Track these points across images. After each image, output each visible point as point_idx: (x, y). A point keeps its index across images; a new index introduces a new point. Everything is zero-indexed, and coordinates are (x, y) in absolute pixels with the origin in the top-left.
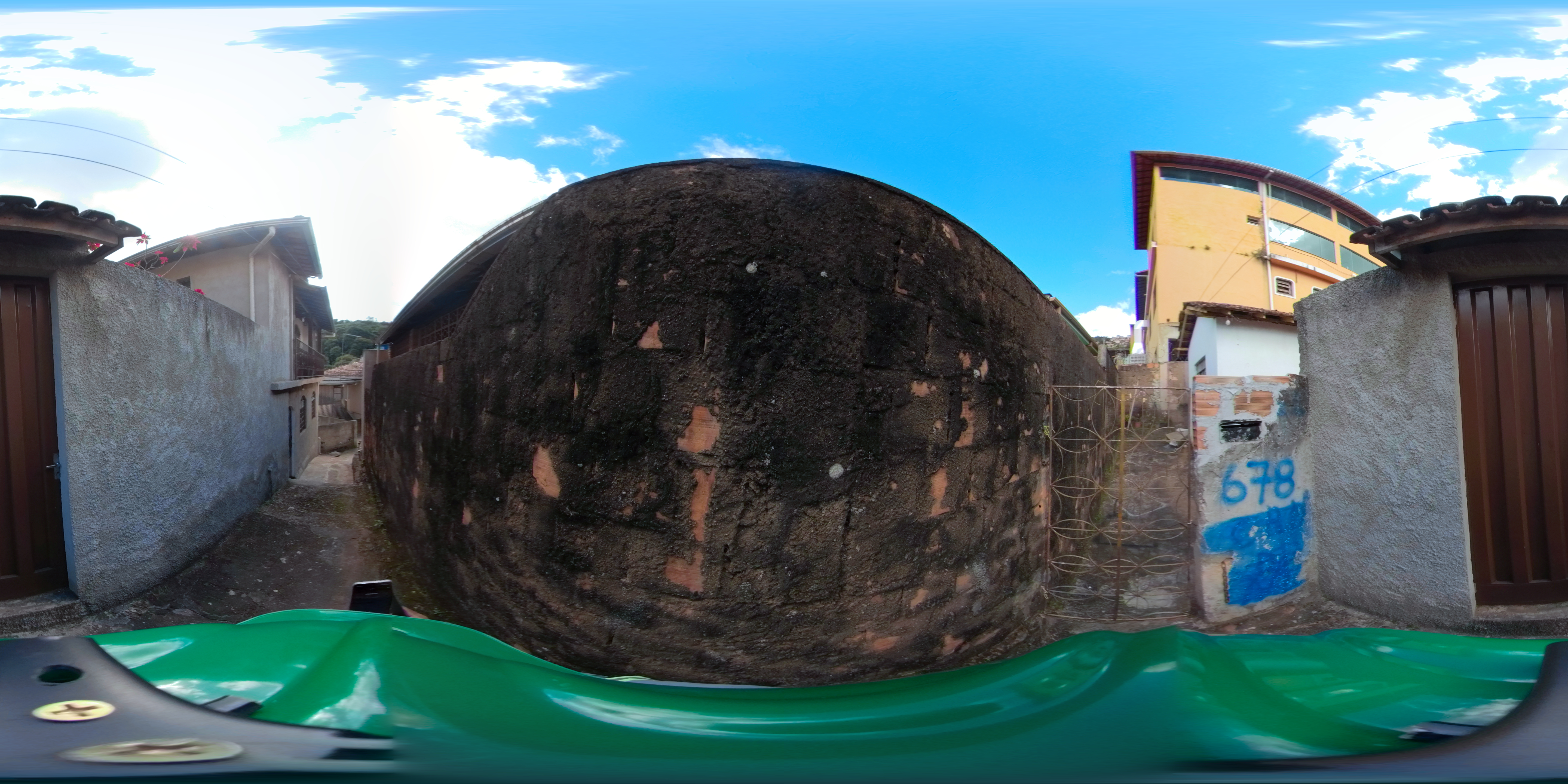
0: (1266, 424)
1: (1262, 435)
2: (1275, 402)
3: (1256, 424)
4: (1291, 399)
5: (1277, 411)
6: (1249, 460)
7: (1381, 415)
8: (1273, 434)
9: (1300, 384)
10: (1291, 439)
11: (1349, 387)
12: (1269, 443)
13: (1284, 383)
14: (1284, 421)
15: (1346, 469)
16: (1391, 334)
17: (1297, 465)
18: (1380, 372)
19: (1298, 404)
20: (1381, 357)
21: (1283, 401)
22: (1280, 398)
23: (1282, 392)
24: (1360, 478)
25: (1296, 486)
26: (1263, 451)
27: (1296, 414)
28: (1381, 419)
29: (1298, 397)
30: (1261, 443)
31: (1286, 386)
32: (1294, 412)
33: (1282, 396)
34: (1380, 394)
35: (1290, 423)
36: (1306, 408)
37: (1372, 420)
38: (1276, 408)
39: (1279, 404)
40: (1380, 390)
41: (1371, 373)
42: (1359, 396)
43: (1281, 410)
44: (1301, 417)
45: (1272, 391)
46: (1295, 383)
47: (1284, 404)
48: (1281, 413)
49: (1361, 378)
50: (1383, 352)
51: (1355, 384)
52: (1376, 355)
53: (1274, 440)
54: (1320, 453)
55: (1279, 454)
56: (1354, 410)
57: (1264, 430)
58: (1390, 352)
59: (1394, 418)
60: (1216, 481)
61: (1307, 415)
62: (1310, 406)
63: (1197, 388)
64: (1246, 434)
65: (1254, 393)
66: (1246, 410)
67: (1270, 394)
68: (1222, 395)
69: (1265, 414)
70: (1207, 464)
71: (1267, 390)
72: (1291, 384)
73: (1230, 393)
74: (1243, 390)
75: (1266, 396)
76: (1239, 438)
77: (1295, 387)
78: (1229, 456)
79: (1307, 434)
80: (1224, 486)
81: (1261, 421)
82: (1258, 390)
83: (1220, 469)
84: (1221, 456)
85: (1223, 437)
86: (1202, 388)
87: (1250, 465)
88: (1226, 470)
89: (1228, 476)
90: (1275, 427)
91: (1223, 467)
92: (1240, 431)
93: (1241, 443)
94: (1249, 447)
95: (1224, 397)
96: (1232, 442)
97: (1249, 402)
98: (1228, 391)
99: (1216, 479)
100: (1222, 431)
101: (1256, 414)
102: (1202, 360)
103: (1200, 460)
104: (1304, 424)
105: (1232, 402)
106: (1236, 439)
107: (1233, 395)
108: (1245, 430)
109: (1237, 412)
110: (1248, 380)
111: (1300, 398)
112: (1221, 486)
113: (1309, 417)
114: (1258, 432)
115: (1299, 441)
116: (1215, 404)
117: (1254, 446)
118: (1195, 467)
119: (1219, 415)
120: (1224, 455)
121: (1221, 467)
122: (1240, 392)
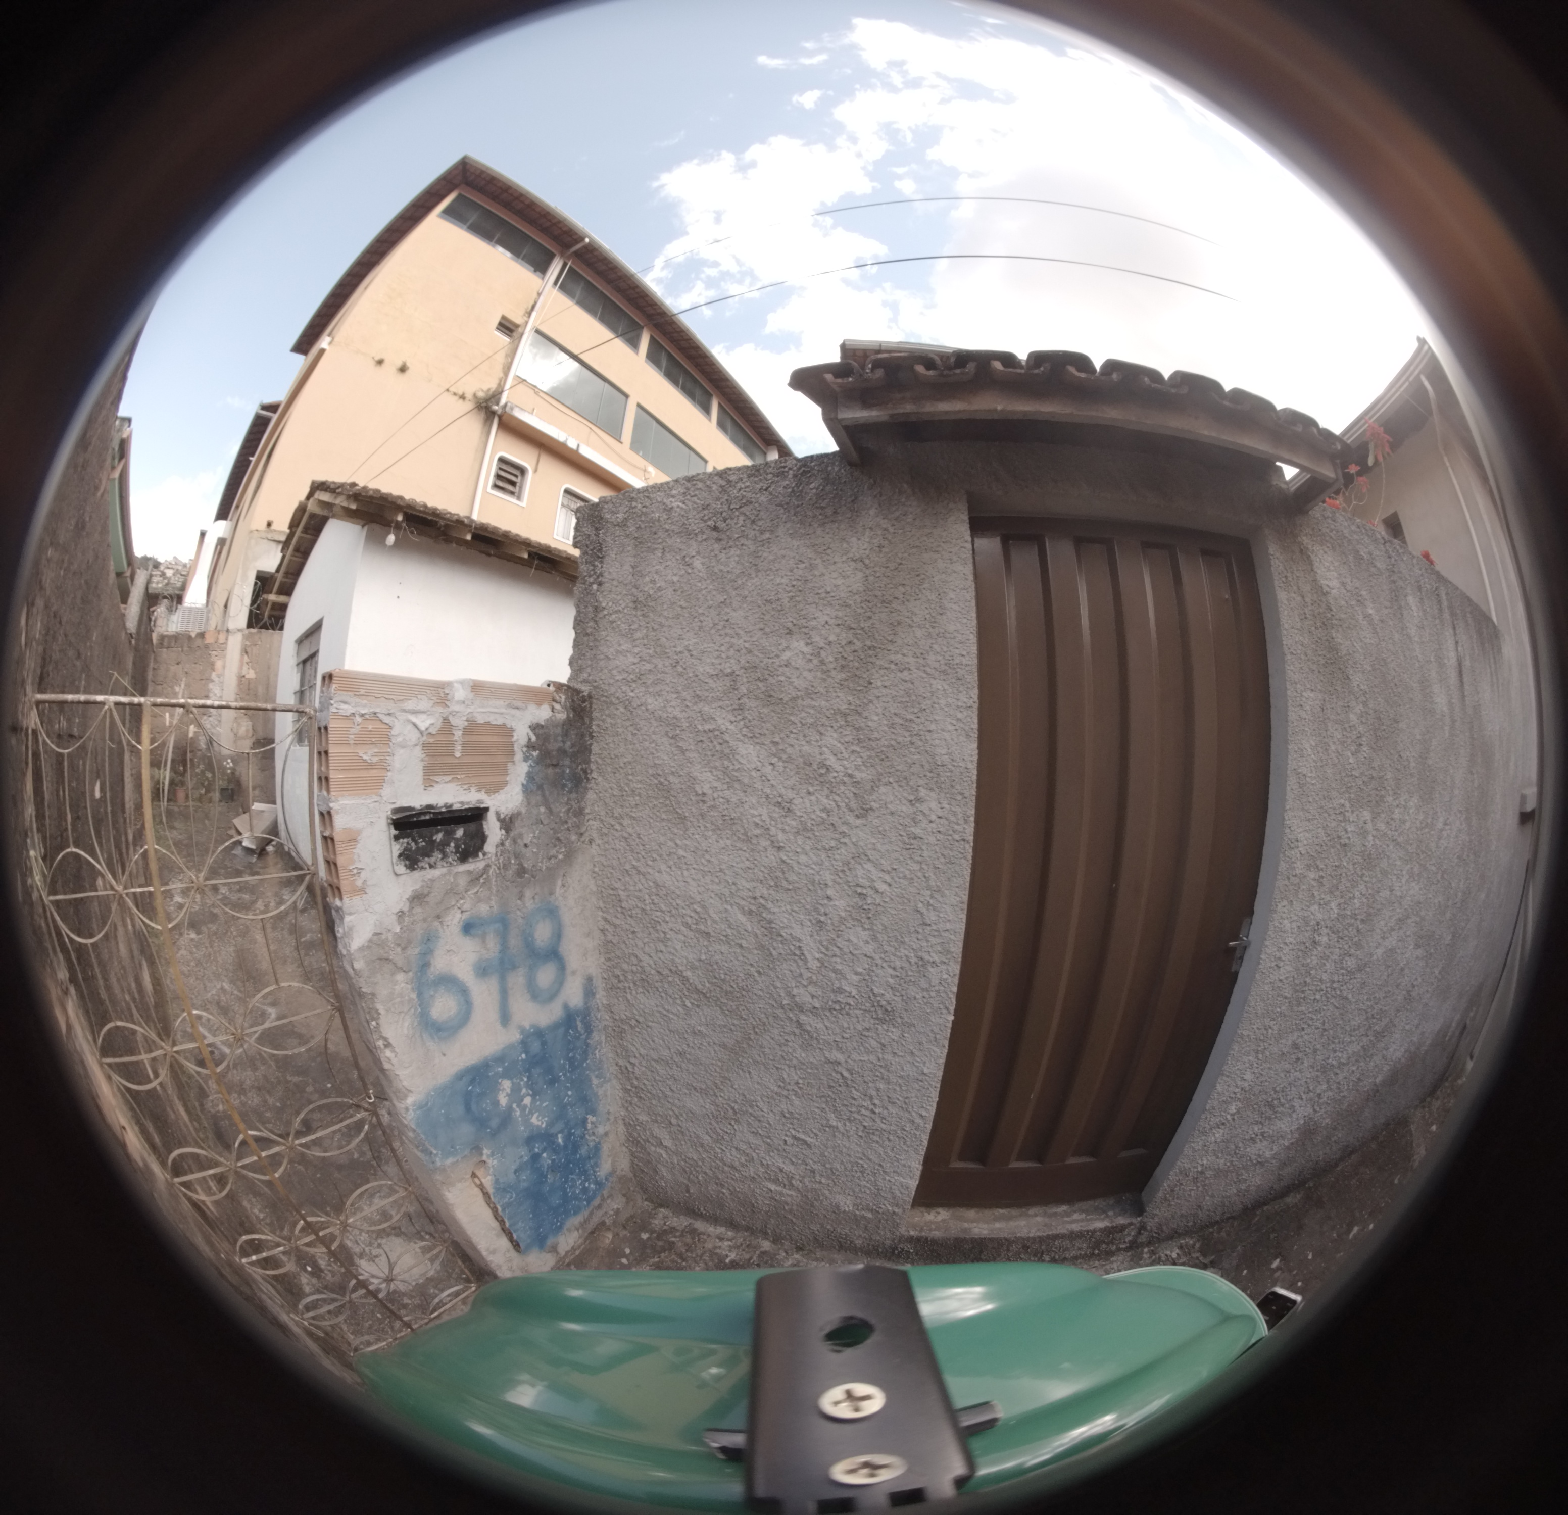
0: (498, 814)
1: (490, 847)
2: (519, 756)
3: (476, 815)
4: (553, 746)
5: (522, 779)
6: (466, 916)
7: (790, 802)
8: (515, 841)
9: (574, 710)
10: (553, 852)
11: (707, 727)
12: (506, 866)
13: (539, 704)
14: (537, 806)
15: (689, 927)
16: (828, 610)
17: (567, 917)
18: (794, 699)
19: (567, 762)
20: (800, 662)
21: (535, 754)
22: (530, 746)
23: (535, 727)
24: (725, 948)
25: (569, 970)
26: (494, 889)
27: (564, 786)
28: (789, 810)
29: (568, 744)
30: (488, 866)
31: (543, 714)
32: (557, 783)
33: (534, 738)
34: (789, 750)
35: (551, 811)
36: (585, 771)
37: (764, 811)
38: (520, 770)
39: (526, 759)
40: (792, 742)
41: (769, 698)
42: (733, 752)
43: (530, 776)
44: (574, 796)
45: (510, 723)
46: (564, 707)
47: (539, 761)
48: (532, 787)
49: (741, 708)
50: (807, 650)
51: (723, 720)
52: (787, 655)
53: (517, 856)
54: (618, 885)
55: (528, 894)
56: (716, 784)
57: (493, 830)
58: (823, 654)
59: (824, 810)
60: (402, 983)
61: (586, 789)
62: (593, 766)
63: (333, 710)
64: (452, 845)
65: (472, 727)
66: (449, 778)
67: (506, 732)
68: (394, 732)
69: (494, 789)
70: (370, 941)
71: (500, 722)
72: (553, 709)
73: (415, 725)
74: (446, 720)
75: (495, 739)
76: (437, 855)
77: (562, 716)
78: (418, 910)
79: (586, 838)
80: (420, 995)
81: (486, 809)
82: (481, 719)
83: (404, 949)
84: (401, 915)
85: (400, 855)
86: (347, 709)
87: (468, 928)
88: (417, 951)
89: (425, 966)
90: (518, 823)
91: (409, 942)
92: (439, 837)
93: (444, 870)
94: (463, 881)
95: (400, 739)
96: (422, 868)
97: (458, 754)
98: (409, 721)
99: (400, 977)
100: (397, 838)
101: (473, 789)
102: (315, 629)
103: (351, 929)
104: (580, 813)
105: (418, 752)
106: (432, 860)
107: (421, 733)
108: (449, 834)
109: (429, 782)
110: (460, 694)
111: (573, 746)
112: (414, 996)
113: (591, 795)
114: (480, 838)
115: (570, 856)
116: (375, 759)
117: (475, 879)
118: (344, 952)
119: (387, 792)
120: (406, 909)
121: (404, 943)
122: (439, 724)
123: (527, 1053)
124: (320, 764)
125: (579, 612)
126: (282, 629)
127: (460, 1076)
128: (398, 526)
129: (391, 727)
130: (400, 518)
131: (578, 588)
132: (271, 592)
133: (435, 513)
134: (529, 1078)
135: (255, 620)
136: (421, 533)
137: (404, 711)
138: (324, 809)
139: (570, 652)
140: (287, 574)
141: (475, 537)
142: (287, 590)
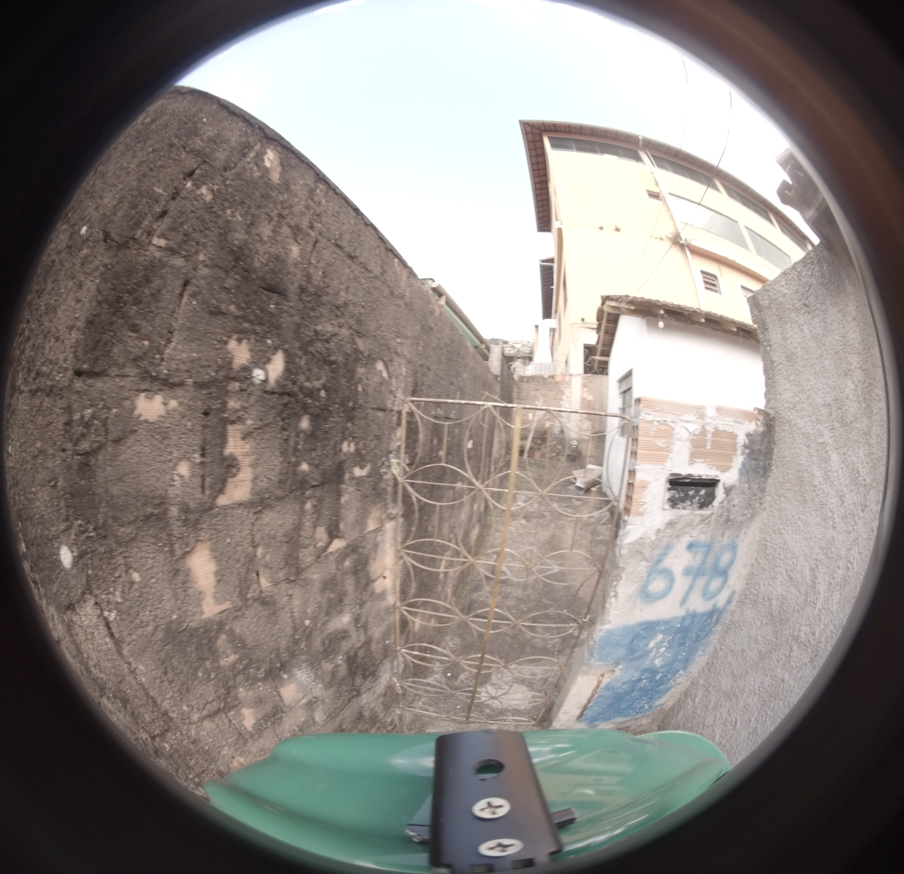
0: (724, 484)
1: (716, 503)
2: (739, 452)
3: (713, 483)
4: (756, 447)
5: (739, 466)
6: (692, 539)
8: (729, 502)
9: (767, 426)
10: (746, 512)
12: (721, 516)
13: (750, 421)
14: (744, 483)
17: (740, 552)
19: (761, 458)
21: (747, 451)
22: (745, 446)
23: (748, 435)
25: (728, 583)
26: (711, 528)
27: (759, 472)
29: (763, 447)
30: (712, 514)
31: (752, 427)
32: (756, 470)
33: (747, 442)
35: (750, 488)
36: (769, 465)
38: (739, 460)
39: (743, 454)
43: (744, 465)
44: (762, 479)
45: (736, 432)
46: (762, 424)
47: (749, 455)
48: (744, 471)
53: (728, 511)
54: (769, 539)
55: (727, 534)
57: (720, 493)
60: (643, 567)
61: (769, 476)
62: (773, 462)
63: (641, 417)
64: (697, 498)
65: (717, 433)
66: (702, 460)
67: (733, 436)
68: (675, 432)
69: (725, 469)
70: (636, 541)
71: (730, 431)
72: (757, 425)
73: (687, 429)
74: (703, 428)
75: (728, 440)
76: (688, 503)
77: (761, 429)
78: (669, 530)
79: (763, 507)
80: (649, 576)
81: (718, 481)
82: (721, 428)
83: (653, 549)
84: (658, 531)
85: (669, 499)
86: (650, 418)
87: (690, 547)
88: (659, 552)
89: (660, 561)
90: (733, 492)
91: (657, 546)
92: (691, 493)
93: (689, 512)
94: (697, 520)
95: (678, 436)
96: (679, 508)
97: (708, 447)
98: (684, 426)
99: (644, 563)
100: (669, 489)
101: (714, 468)
102: (628, 375)
103: (628, 532)
104: (763, 490)
105: (688, 444)
106: (685, 505)
107: (690, 433)
108: (697, 492)
109: (692, 462)
110: (711, 412)
111: (766, 448)
112: (645, 575)
113: (770, 480)
114: (711, 497)
115: (753, 516)
116: (664, 446)
117: (704, 520)
118: (619, 543)
119: (668, 464)
120: (662, 529)
121: (654, 546)
122: (700, 429)
123: (681, 624)
124: (633, 445)
125: (765, 365)
126: (607, 374)
127: (640, 624)
128: (662, 317)
129: (674, 429)
130: (662, 312)
131: (761, 349)
132: (595, 355)
133: (679, 307)
134: (673, 638)
135: (588, 369)
136: (677, 320)
137: (681, 421)
138: (632, 468)
139: (764, 389)
140: (604, 345)
141: (707, 320)
142: (607, 353)
